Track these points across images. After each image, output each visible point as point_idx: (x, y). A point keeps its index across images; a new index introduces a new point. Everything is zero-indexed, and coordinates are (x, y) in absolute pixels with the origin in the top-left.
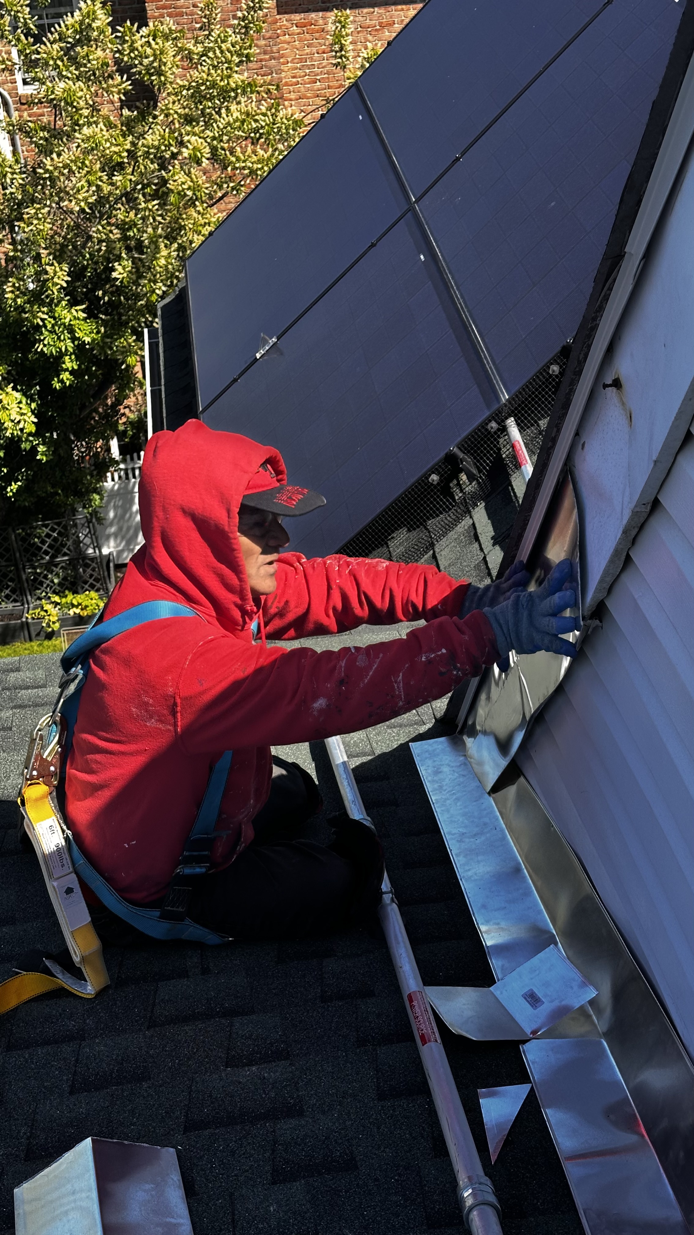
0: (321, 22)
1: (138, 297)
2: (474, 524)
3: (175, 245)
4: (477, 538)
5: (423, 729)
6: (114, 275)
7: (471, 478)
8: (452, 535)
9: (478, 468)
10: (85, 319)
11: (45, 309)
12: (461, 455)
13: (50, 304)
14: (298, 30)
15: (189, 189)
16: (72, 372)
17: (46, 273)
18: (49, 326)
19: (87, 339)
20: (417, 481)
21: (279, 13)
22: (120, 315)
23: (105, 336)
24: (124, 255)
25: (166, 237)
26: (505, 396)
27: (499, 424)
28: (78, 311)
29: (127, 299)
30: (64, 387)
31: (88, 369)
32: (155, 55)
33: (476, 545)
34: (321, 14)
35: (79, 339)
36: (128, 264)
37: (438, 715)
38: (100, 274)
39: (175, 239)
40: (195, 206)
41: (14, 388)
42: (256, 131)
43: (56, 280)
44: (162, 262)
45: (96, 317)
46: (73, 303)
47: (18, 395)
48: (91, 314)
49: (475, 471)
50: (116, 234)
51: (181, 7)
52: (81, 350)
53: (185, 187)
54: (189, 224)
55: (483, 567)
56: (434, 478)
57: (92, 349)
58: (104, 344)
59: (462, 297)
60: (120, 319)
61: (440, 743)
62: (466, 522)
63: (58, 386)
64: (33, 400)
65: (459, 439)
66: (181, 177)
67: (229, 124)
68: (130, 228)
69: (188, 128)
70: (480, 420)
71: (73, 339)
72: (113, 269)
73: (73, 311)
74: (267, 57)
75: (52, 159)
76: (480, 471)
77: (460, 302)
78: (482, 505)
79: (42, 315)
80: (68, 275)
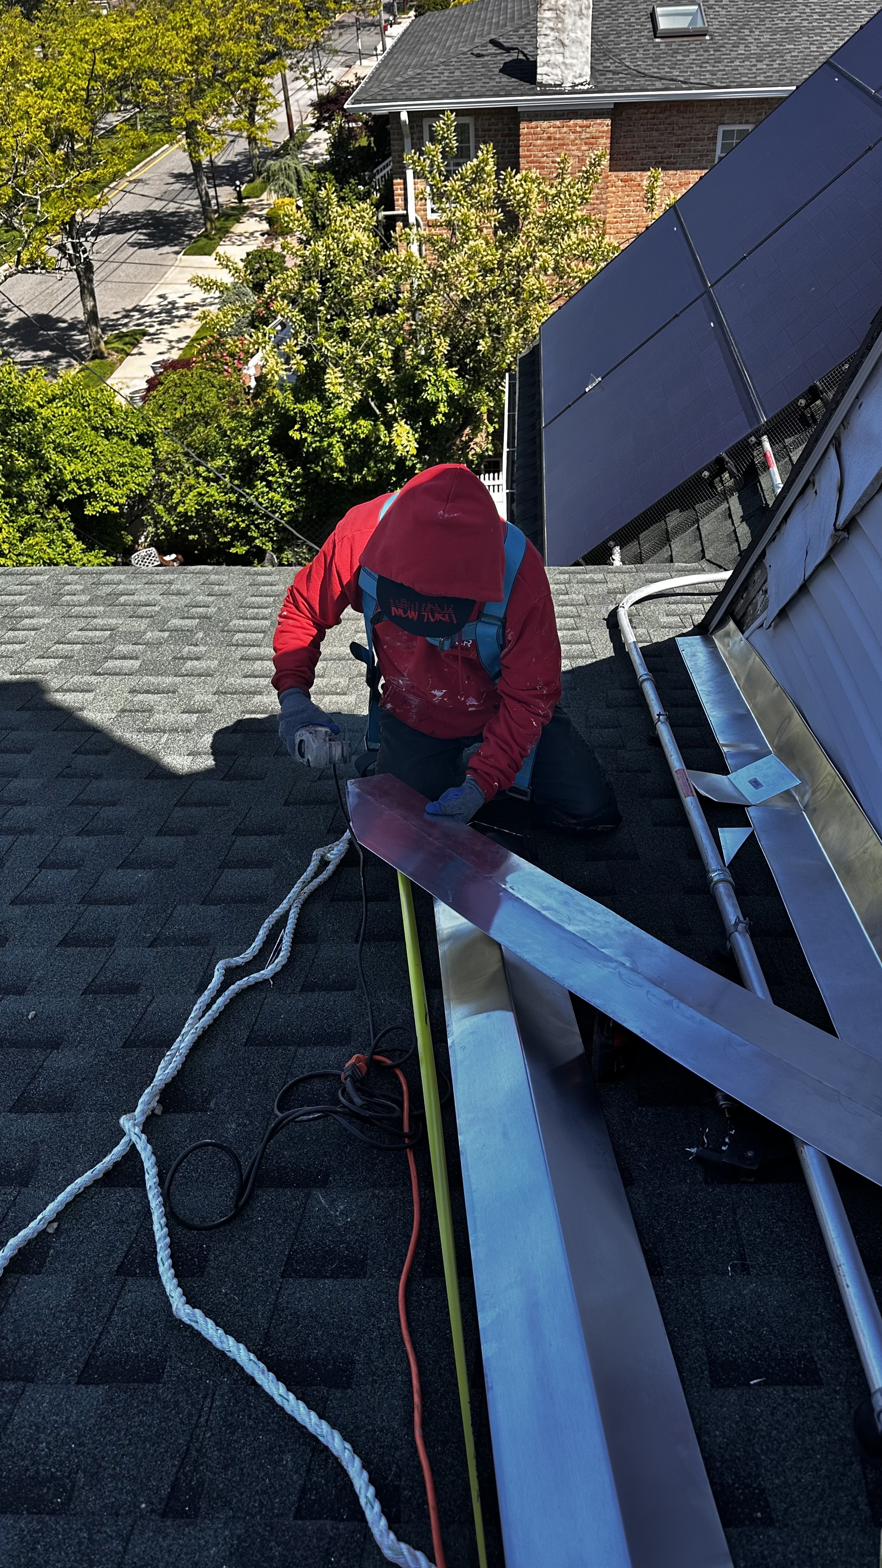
0: (639, 179)
1: (492, 365)
2: (729, 508)
3: (522, 329)
4: (730, 516)
5: (685, 631)
6: (479, 348)
7: (732, 475)
8: (713, 514)
9: (737, 469)
10: (457, 377)
11: (432, 369)
12: (727, 459)
13: (434, 366)
14: (623, 184)
15: (537, 288)
16: (444, 415)
17: (435, 343)
18: (433, 381)
19: (456, 392)
20: (694, 475)
21: (610, 171)
22: (480, 377)
23: (468, 391)
24: (487, 334)
25: (517, 324)
26: (764, 419)
27: (757, 438)
28: (452, 372)
29: (485, 366)
30: (438, 425)
31: (454, 413)
32: (525, 193)
33: (730, 521)
34: (639, 173)
35: (451, 391)
36: (489, 340)
37: (696, 624)
38: (469, 347)
39: (522, 326)
40: (539, 302)
41: (406, 423)
42: (587, 252)
43: (440, 348)
44: (512, 340)
45: (464, 377)
46: (450, 366)
47: (408, 427)
48: (461, 374)
49: (735, 471)
50: (483, 320)
51: (544, 162)
52: (451, 400)
53: (535, 287)
54: (533, 314)
55: (733, 536)
56: (706, 473)
57: (459, 399)
58: (466, 397)
59: (739, 352)
60: (479, 379)
61: (697, 639)
62: (725, 506)
63: (434, 423)
64: (417, 432)
65: (727, 448)
66: (532, 280)
67: (569, 245)
68: (493, 316)
69: (541, 247)
70: (744, 435)
71: (447, 391)
72: (478, 344)
73: (449, 371)
74: (598, 202)
75: (448, 262)
76: (738, 471)
77: (736, 354)
78: (736, 495)
79: (427, 373)
80: (449, 346)
